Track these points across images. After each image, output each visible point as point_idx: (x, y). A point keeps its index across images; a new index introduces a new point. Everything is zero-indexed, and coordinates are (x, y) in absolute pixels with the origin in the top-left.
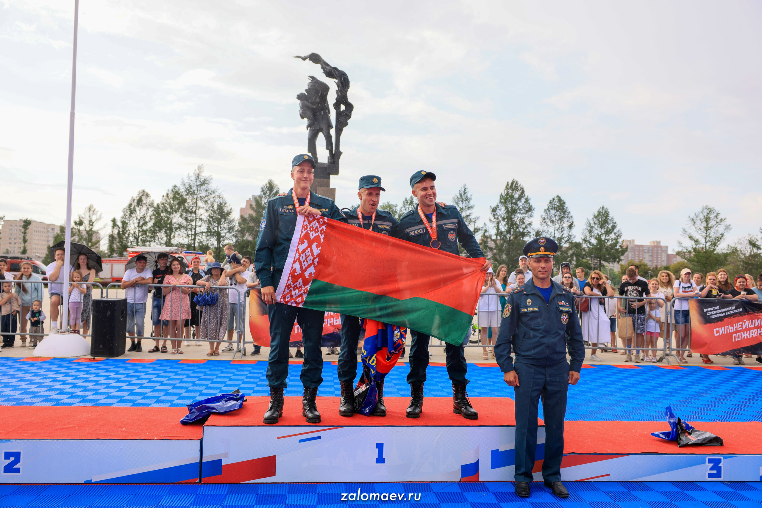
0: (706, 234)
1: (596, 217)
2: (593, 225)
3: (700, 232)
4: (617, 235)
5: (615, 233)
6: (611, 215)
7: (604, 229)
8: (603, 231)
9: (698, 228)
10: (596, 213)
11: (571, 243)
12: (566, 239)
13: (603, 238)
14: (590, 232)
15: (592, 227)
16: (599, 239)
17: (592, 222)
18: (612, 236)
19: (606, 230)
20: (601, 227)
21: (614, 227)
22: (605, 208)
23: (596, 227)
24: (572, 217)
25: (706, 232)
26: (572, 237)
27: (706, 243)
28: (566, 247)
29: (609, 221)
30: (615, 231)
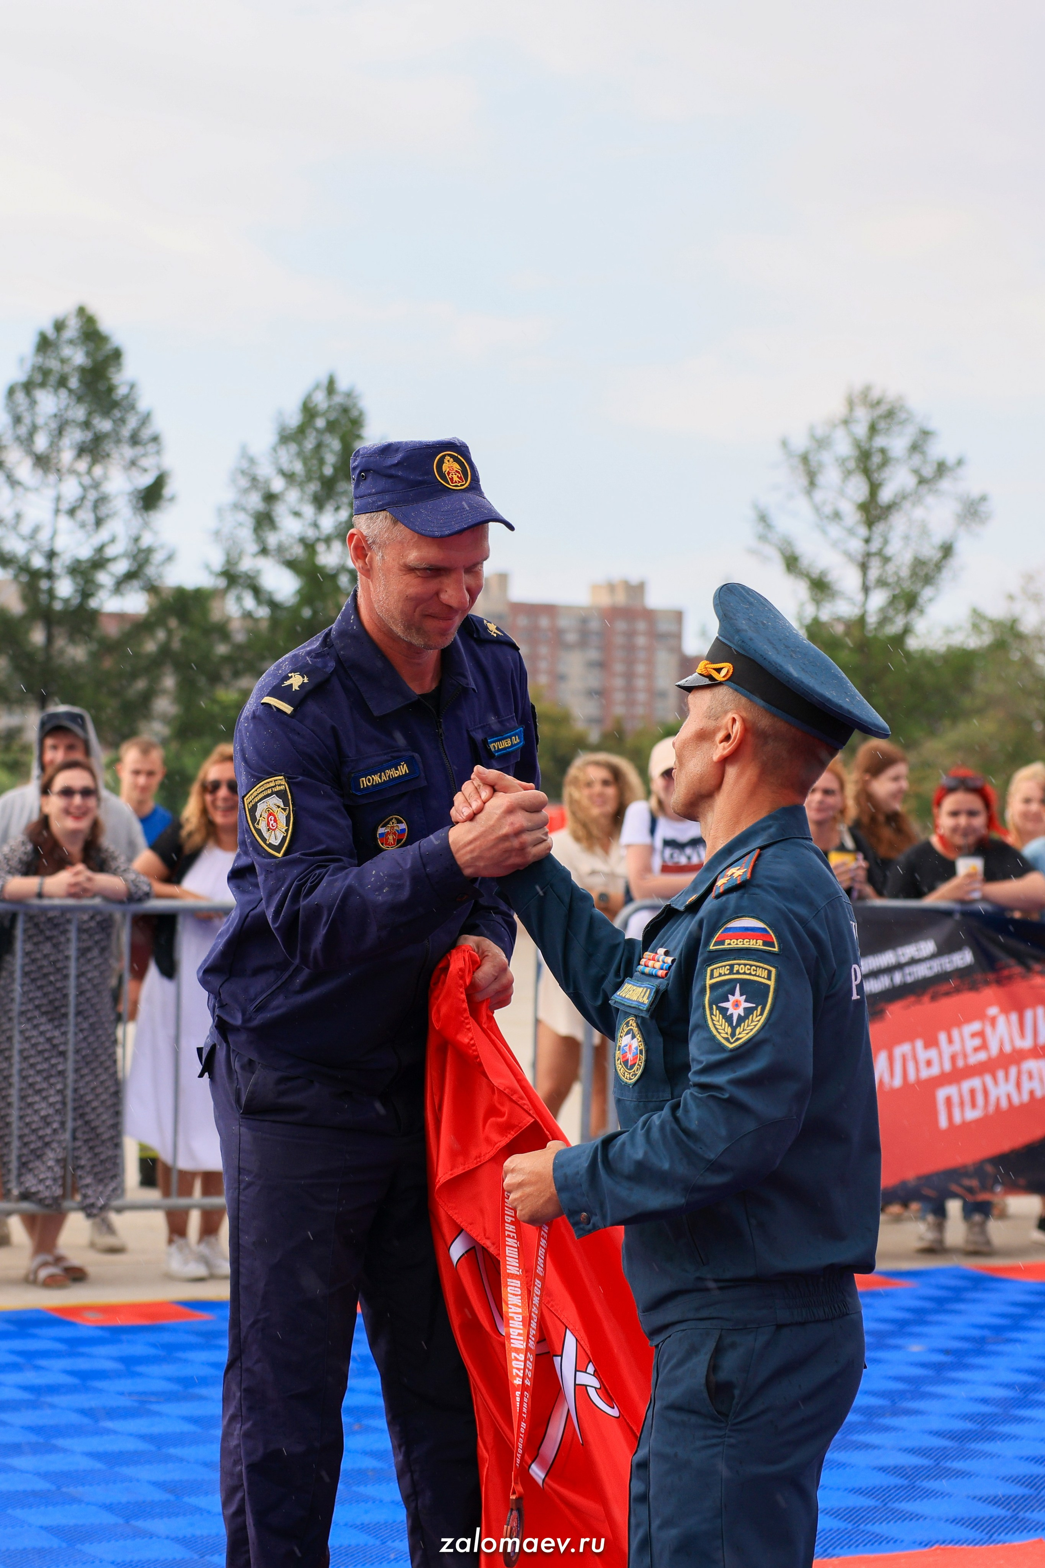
0: (867, 541)
2: (277, 487)
3: (835, 531)
7: (337, 509)
9: (828, 510)
10: (292, 419)
11: (152, 589)
12: (121, 567)
13: (329, 558)
14: (261, 525)
15: (270, 498)
16: (305, 566)
17: (266, 470)
20: (319, 503)
22: (342, 385)
23: (293, 496)
24: (155, 439)
25: (863, 531)
26: (158, 557)
27: (866, 589)
28: (120, 617)
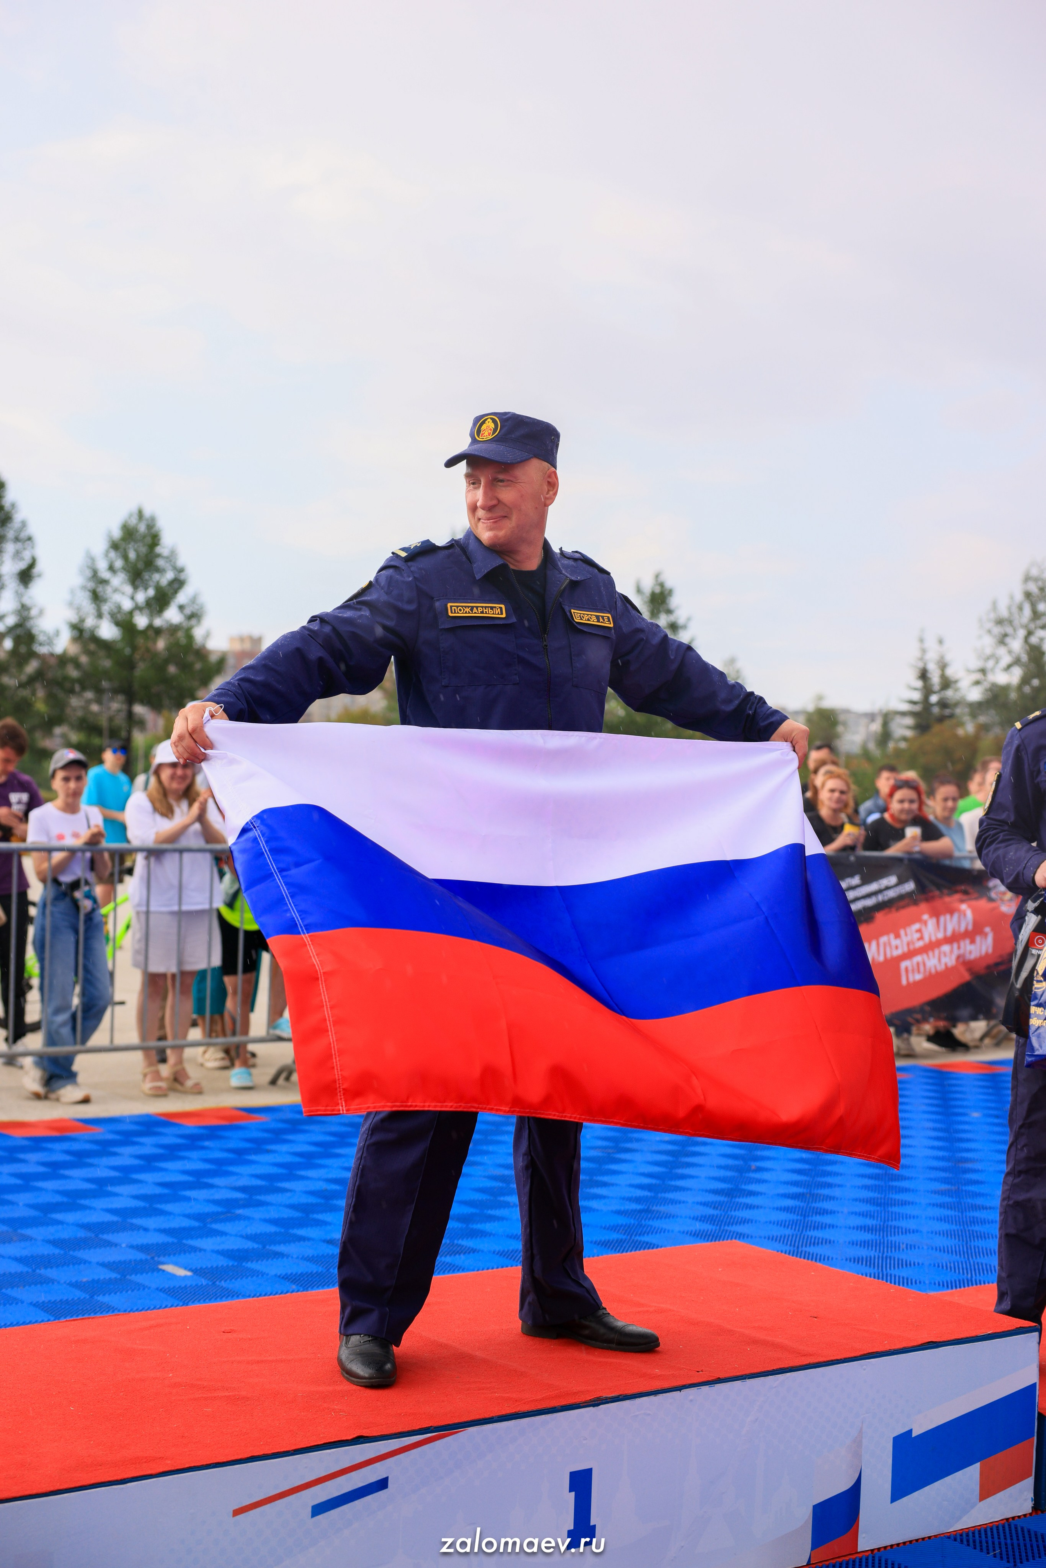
1: (115, 546)
2: (105, 574)
4: (188, 611)
5: (181, 608)
6: (168, 541)
7: (146, 589)
8: (141, 597)
10: (117, 534)
13: (141, 621)
14: (97, 598)
15: (103, 582)
16: (125, 624)
17: (102, 566)
18: (172, 615)
19: (151, 592)
20: (134, 584)
21: (178, 584)
22: (147, 513)
23: (116, 581)
24: (30, 539)
29: (160, 563)
30: (182, 597)
